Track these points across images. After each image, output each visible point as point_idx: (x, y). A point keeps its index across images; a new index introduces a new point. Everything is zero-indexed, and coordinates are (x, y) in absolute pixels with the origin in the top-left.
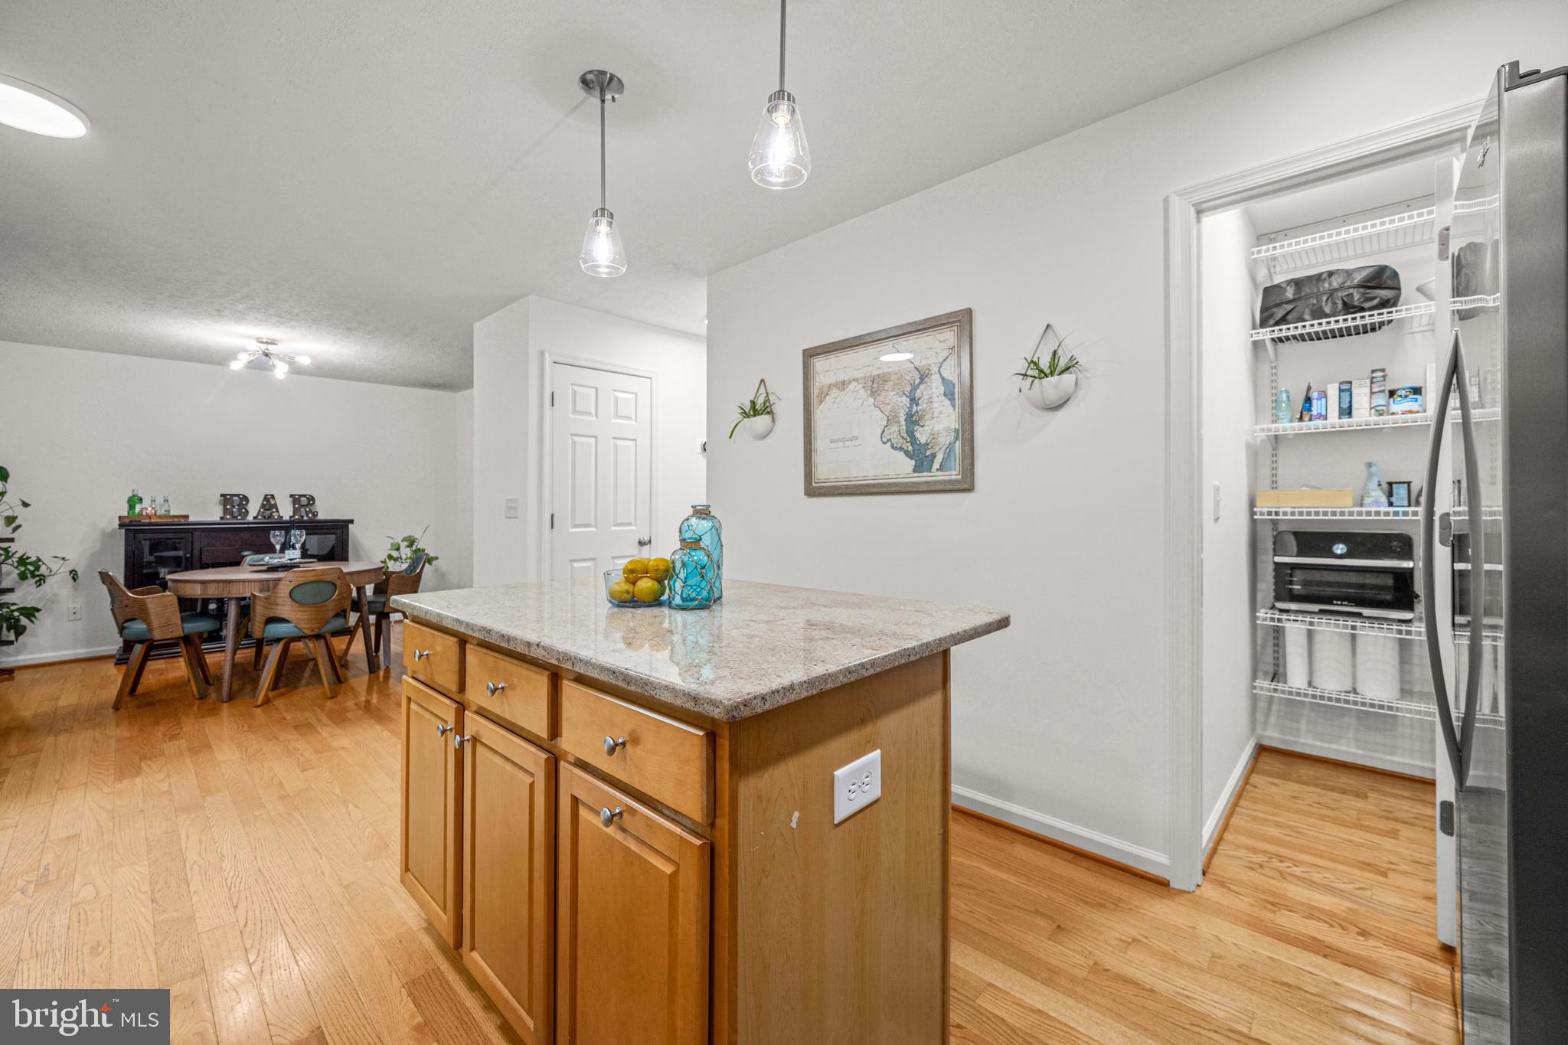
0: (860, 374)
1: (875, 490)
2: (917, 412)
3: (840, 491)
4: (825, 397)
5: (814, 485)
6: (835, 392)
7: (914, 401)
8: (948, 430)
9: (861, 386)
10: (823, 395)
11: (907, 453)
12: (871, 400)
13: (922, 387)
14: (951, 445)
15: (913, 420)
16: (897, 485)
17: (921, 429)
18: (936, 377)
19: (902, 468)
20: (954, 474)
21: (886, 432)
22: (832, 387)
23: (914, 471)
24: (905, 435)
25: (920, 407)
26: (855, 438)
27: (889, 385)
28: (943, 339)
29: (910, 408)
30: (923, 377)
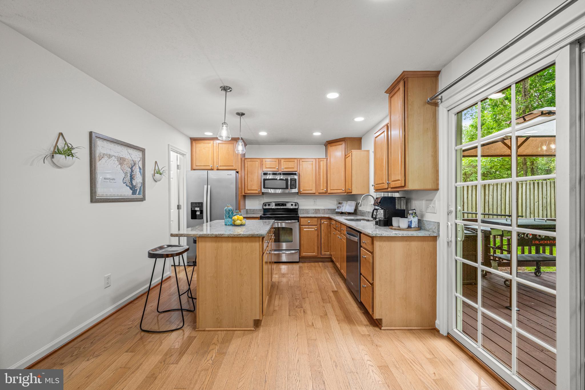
0: (116, 155)
1: (122, 200)
2: (133, 175)
3: (110, 200)
4: (102, 158)
5: (97, 197)
6: (106, 158)
7: (132, 171)
8: (140, 182)
9: (116, 159)
11: (130, 188)
12: (120, 166)
13: (134, 167)
14: (141, 187)
15: (132, 178)
16: (128, 199)
17: (134, 181)
18: (137, 165)
19: (127, 192)
20: (141, 196)
21: (124, 179)
22: (105, 155)
23: (132, 194)
24: (130, 182)
25: (134, 173)
26: (114, 179)
27: (125, 163)
28: (139, 154)
29: (131, 173)
30: (135, 164)
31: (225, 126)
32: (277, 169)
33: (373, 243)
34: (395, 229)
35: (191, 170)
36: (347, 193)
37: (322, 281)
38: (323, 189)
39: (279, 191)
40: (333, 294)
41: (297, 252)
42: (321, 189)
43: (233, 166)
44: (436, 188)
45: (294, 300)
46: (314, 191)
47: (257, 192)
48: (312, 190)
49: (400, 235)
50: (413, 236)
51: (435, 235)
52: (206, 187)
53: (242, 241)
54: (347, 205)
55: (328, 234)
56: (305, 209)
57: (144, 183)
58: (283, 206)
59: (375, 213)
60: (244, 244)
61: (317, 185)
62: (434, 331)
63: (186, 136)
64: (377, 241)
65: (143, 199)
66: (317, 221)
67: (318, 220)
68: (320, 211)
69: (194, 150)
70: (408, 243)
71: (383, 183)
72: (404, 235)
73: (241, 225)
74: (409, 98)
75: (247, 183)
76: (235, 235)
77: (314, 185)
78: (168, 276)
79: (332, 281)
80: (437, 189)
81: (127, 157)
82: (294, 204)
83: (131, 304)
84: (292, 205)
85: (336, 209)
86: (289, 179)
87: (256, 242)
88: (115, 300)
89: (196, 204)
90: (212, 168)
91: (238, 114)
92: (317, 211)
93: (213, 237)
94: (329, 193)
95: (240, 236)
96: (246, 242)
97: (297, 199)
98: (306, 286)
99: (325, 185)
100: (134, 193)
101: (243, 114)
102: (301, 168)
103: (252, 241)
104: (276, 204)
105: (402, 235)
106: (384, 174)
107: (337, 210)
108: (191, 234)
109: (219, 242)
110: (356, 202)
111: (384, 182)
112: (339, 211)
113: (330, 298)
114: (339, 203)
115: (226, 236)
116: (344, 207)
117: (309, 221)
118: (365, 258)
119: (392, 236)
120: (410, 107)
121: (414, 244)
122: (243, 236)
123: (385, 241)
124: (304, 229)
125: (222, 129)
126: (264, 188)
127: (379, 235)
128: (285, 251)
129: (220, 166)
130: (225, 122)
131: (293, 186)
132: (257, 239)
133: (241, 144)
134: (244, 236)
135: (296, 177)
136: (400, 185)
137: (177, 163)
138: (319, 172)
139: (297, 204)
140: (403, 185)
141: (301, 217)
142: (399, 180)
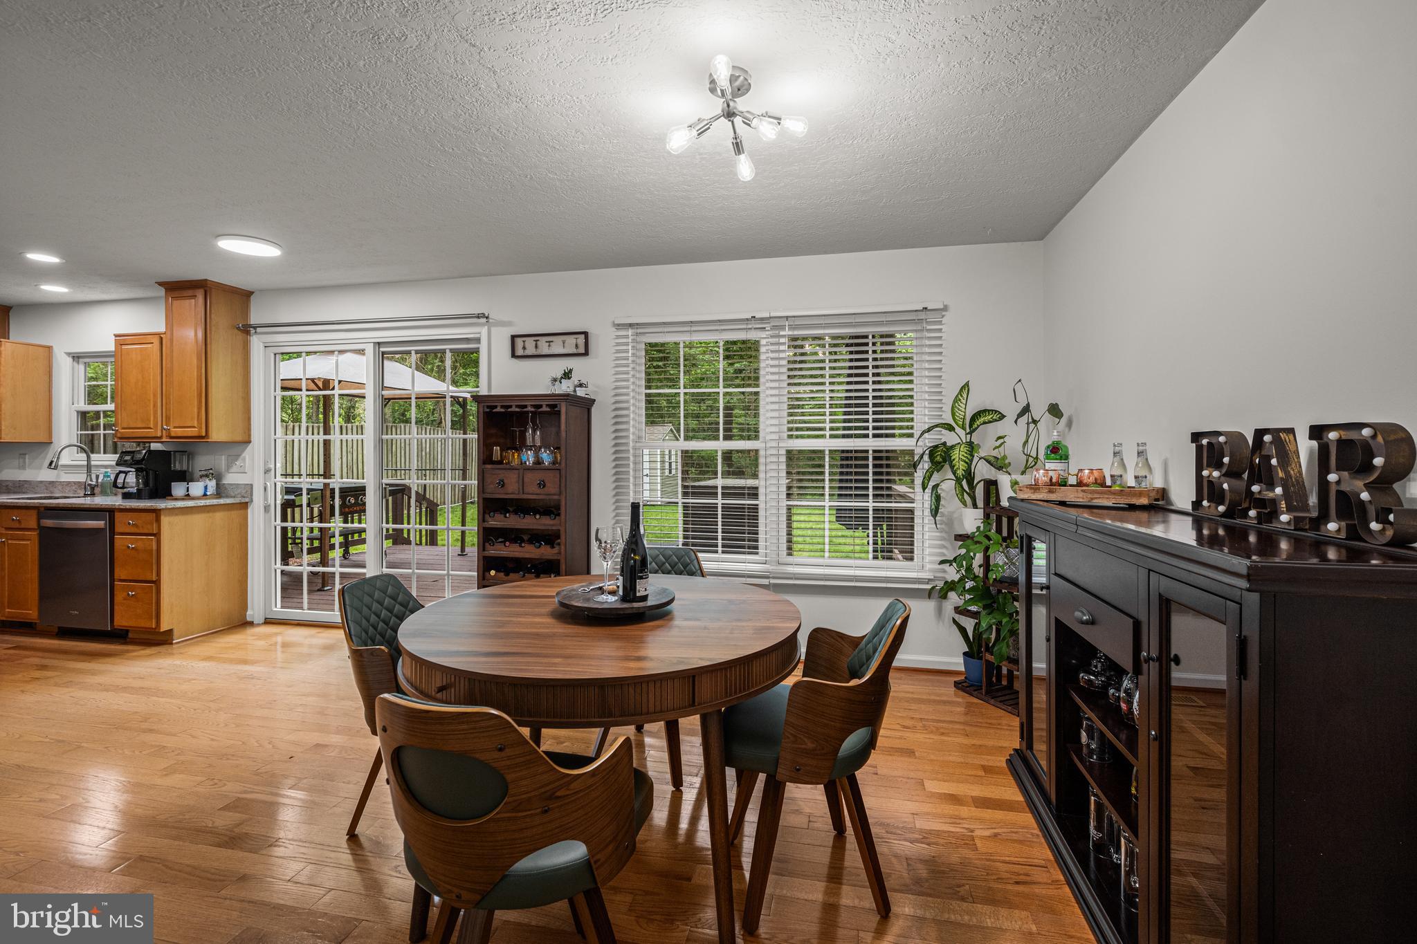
33: (158, 520)
44: (246, 439)
51: (247, 500)
62: (247, 624)
64: (165, 516)
70: (211, 514)
71: (150, 428)
74: (213, 316)
80: (250, 442)
105: (200, 505)
106: (152, 412)
111: (153, 427)
118: (134, 547)
120: (213, 329)
121: (219, 516)
123: (177, 515)
136: (195, 435)
140: (204, 434)
142: (194, 427)
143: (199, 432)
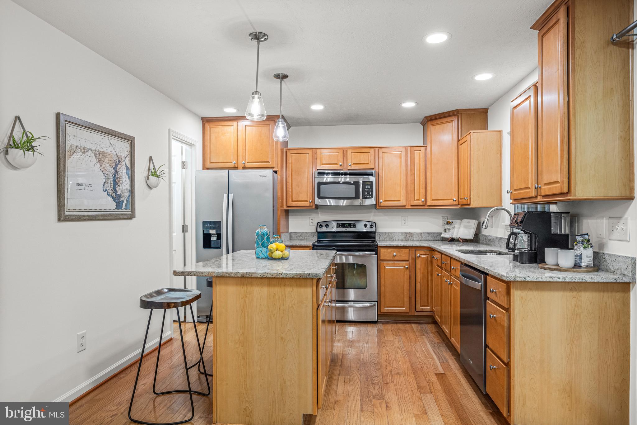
0: (93, 147)
1: (102, 218)
2: (117, 178)
4: (74, 153)
5: (66, 213)
6: (79, 153)
7: (116, 172)
8: (127, 190)
9: (93, 155)
10: (72, 151)
11: (113, 198)
12: (98, 165)
13: (119, 166)
14: (128, 197)
15: (116, 183)
16: (111, 215)
17: (118, 187)
18: (123, 163)
19: (109, 205)
20: (128, 212)
21: (105, 185)
22: (78, 148)
23: (116, 209)
24: (113, 189)
25: (118, 176)
26: (90, 185)
27: (106, 160)
28: (126, 146)
29: (115, 175)
30: (120, 161)
31: (256, 96)
32: (341, 165)
33: (508, 293)
34: (550, 269)
35: (203, 169)
36: (462, 205)
37: (418, 355)
38: (418, 199)
39: (343, 203)
40: (438, 378)
41: (375, 305)
42: (415, 199)
43: (269, 162)
45: (369, 385)
46: (402, 203)
47: (307, 204)
48: (399, 201)
49: (560, 280)
50: (584, 281)
51: (627, 280)
52: (225, 196)
53: (285, 285)
54: (462, 226)
55: (428, 276)
56: (388, 233)
57: (132, 191)
58: (351, 228)
59: (512, 241)
60: (288, 290)
61: (409, 192)
63: (195, 114)
64: (516, 289)
65: (131, 216)
66: (409, 253)
67: (411, 252)
68: (414, 236)
69: (208, 137)
70: (575, 293)
71: (528, 188)
72: (567, 280)
73: (283, 259)
75: (291, 190)
76: (272, 275)
77: (403, 192)
78: (169, 338)
79: (435, 357)
80: (631, 198)
81: (108, 151)
82: (369, 224)
83: (115, 379)
84: (365, 226)
85: (441, 233)
86: (361, 182)
87: (306, 286)
88: (92, 371)
89: (210, 224)
90: (235, 166)
91: (277, 76)
92: (408, 236)
93: (238, 277)
94: (429, 206)
95: (281, 276)
96: (291, 286)
97: (374, 216)
98: (389, 363)
99: (423, 191)
100: (119, 207)
101: (285, 77)
102: (381, 164)
103: (300, 286)
104: (339, 224)
105: (564, 280)
106: (530, 171)
107: (443, 235)
108: (204, 272)
109: (247, 284)
110: (477, 222)
111: (530, 187)
112: (446, 236)
113: (431, 385)
114: (448, 223)
115: (259, 276)
116: (456, 230)
117: (395, 254)
118: (495, 318)
119: (545, 280)
120: (578, 52)
121: (586, 296)
122: (285, 277)
123: (530, 289)
124: (387, 267)
125: (252, 102)
126: (319, 197)
127: (519, 280)
128: (354, 304)
129: (248, 162)
130: (257, 91)
131: (368, 194)
132: (309, 281)
133: (282, 125)
134: (287, 276)
135: (372, 179)
136: (558, 191)
137: (182, 158)
138: (412, 170)
139: (374, 224)
140: (565, 190)
141: (380, 246)
142: (557, 182)
143: (562, 188)
